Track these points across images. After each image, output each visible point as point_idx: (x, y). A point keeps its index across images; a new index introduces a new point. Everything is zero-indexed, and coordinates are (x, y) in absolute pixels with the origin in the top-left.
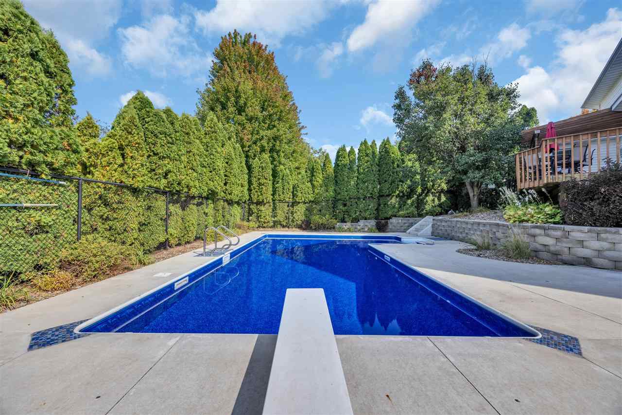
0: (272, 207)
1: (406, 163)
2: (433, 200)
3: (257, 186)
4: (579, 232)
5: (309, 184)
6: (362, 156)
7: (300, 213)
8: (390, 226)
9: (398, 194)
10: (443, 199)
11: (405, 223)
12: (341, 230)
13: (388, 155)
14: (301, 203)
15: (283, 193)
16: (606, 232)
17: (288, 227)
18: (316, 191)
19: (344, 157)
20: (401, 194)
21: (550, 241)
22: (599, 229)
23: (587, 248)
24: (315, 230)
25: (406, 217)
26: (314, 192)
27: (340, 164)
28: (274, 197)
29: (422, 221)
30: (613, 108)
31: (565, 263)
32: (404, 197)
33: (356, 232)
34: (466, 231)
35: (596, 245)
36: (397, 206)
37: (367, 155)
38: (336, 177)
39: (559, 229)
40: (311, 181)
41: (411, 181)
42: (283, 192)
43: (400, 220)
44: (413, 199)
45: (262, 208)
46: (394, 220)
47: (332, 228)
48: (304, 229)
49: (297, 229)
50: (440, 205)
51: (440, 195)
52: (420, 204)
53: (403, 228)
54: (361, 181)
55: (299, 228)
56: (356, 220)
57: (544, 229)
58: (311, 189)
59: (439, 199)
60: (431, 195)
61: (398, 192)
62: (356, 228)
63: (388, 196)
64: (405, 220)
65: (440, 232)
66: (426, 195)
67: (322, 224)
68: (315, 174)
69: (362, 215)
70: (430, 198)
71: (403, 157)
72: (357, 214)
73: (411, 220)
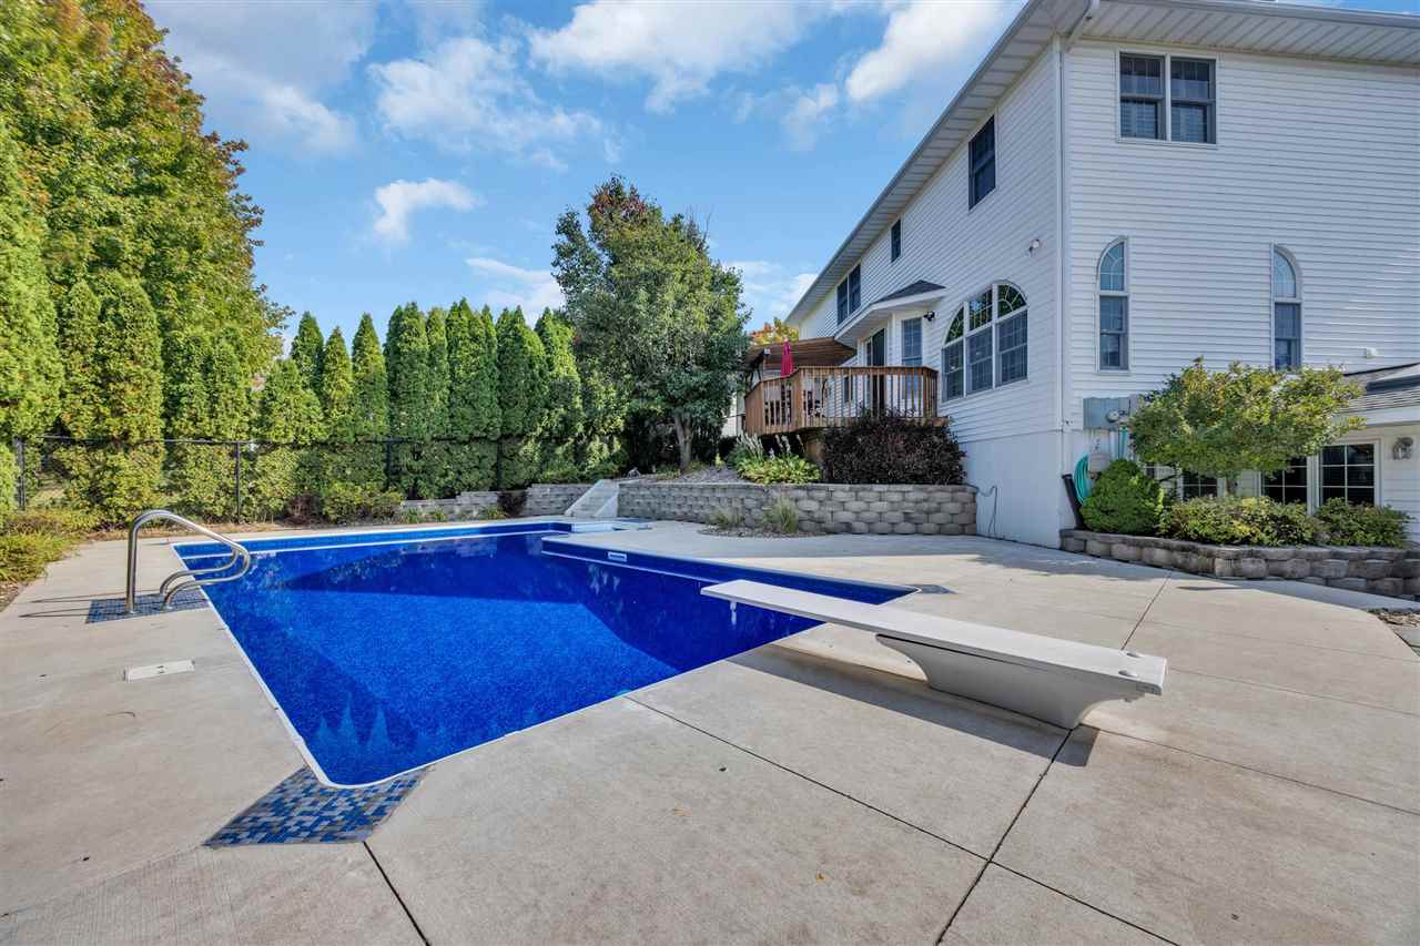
0: (161, 458)
1: (556, 369)
2: (601, 450)
3: (95, 383)
4: (841, 491)
5: (310, 394)
6: (461, 339)
7: (278, 475)
8: (529, 504)
9: (541, 434)
10: (617, 446)
11: (558, 495)
12: (412, 518)
13: (521, 347)
14: (283, 446)
15: (212, 414)
16: (864, 489)
17: (236, 521)
18: (335, 414)
19: (417, 335)
20: (547, 434)
21: (813, 506)
22: (858, 486)
23: (847, 510)
24: (337, 523)
25: (561, 482)
26: (326, 415)
27: (405, 350)
28: (169, 424)
29: (593, 491)
30: (837, 338)
31: (829, 532)
32: (551, 440)
33: (452, 520)
34: (690, 503)
35: (855, 505)
36: (536, 459)
37: (475, 339)
38: (391, 381)
39: (819, 489)
40: (316, 385)
41: (565, 407)
42: (213, 410)
43: (548, 489)
44: (567, 445)
45: (120, 459)
46: (535, 491)
47: (390, 515)
48: (296, 523)
49: (273, 525)
50: (613, 458)
51: (611, 439)
52: (579, 454)
53: (554, 506)
54: (460, 397)
55: (275, 519)
56: (449, 493)
57: (808, 490)
58: (318, 409)
59: (611, 448)
60: (598, 439)
61: (540, 430)
62: (452, 512)
63: (520, 437)
64: (559, 489)
65: (636, 508)
66: (590, 439)
67: (359, 506)
68: (330, 366)
69: (463, 480)
70: (595, 445)
71: (549, 356)
72: (450, 478)
73: (571, 488)
